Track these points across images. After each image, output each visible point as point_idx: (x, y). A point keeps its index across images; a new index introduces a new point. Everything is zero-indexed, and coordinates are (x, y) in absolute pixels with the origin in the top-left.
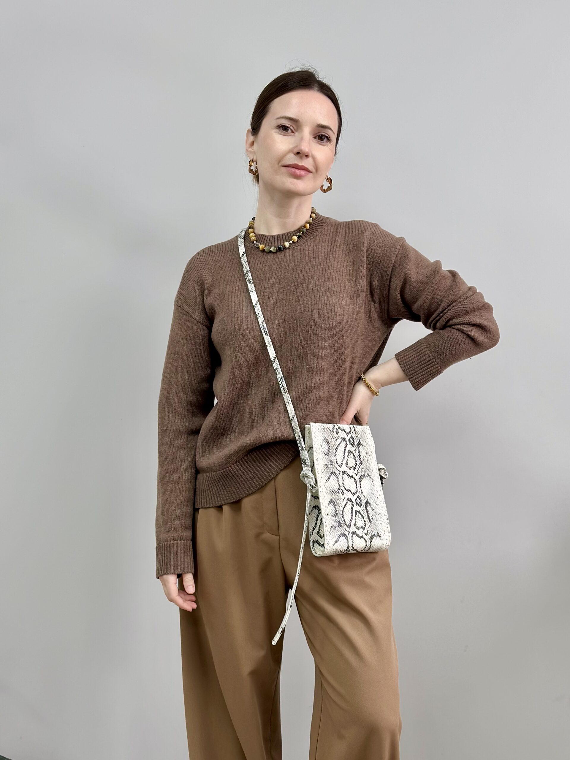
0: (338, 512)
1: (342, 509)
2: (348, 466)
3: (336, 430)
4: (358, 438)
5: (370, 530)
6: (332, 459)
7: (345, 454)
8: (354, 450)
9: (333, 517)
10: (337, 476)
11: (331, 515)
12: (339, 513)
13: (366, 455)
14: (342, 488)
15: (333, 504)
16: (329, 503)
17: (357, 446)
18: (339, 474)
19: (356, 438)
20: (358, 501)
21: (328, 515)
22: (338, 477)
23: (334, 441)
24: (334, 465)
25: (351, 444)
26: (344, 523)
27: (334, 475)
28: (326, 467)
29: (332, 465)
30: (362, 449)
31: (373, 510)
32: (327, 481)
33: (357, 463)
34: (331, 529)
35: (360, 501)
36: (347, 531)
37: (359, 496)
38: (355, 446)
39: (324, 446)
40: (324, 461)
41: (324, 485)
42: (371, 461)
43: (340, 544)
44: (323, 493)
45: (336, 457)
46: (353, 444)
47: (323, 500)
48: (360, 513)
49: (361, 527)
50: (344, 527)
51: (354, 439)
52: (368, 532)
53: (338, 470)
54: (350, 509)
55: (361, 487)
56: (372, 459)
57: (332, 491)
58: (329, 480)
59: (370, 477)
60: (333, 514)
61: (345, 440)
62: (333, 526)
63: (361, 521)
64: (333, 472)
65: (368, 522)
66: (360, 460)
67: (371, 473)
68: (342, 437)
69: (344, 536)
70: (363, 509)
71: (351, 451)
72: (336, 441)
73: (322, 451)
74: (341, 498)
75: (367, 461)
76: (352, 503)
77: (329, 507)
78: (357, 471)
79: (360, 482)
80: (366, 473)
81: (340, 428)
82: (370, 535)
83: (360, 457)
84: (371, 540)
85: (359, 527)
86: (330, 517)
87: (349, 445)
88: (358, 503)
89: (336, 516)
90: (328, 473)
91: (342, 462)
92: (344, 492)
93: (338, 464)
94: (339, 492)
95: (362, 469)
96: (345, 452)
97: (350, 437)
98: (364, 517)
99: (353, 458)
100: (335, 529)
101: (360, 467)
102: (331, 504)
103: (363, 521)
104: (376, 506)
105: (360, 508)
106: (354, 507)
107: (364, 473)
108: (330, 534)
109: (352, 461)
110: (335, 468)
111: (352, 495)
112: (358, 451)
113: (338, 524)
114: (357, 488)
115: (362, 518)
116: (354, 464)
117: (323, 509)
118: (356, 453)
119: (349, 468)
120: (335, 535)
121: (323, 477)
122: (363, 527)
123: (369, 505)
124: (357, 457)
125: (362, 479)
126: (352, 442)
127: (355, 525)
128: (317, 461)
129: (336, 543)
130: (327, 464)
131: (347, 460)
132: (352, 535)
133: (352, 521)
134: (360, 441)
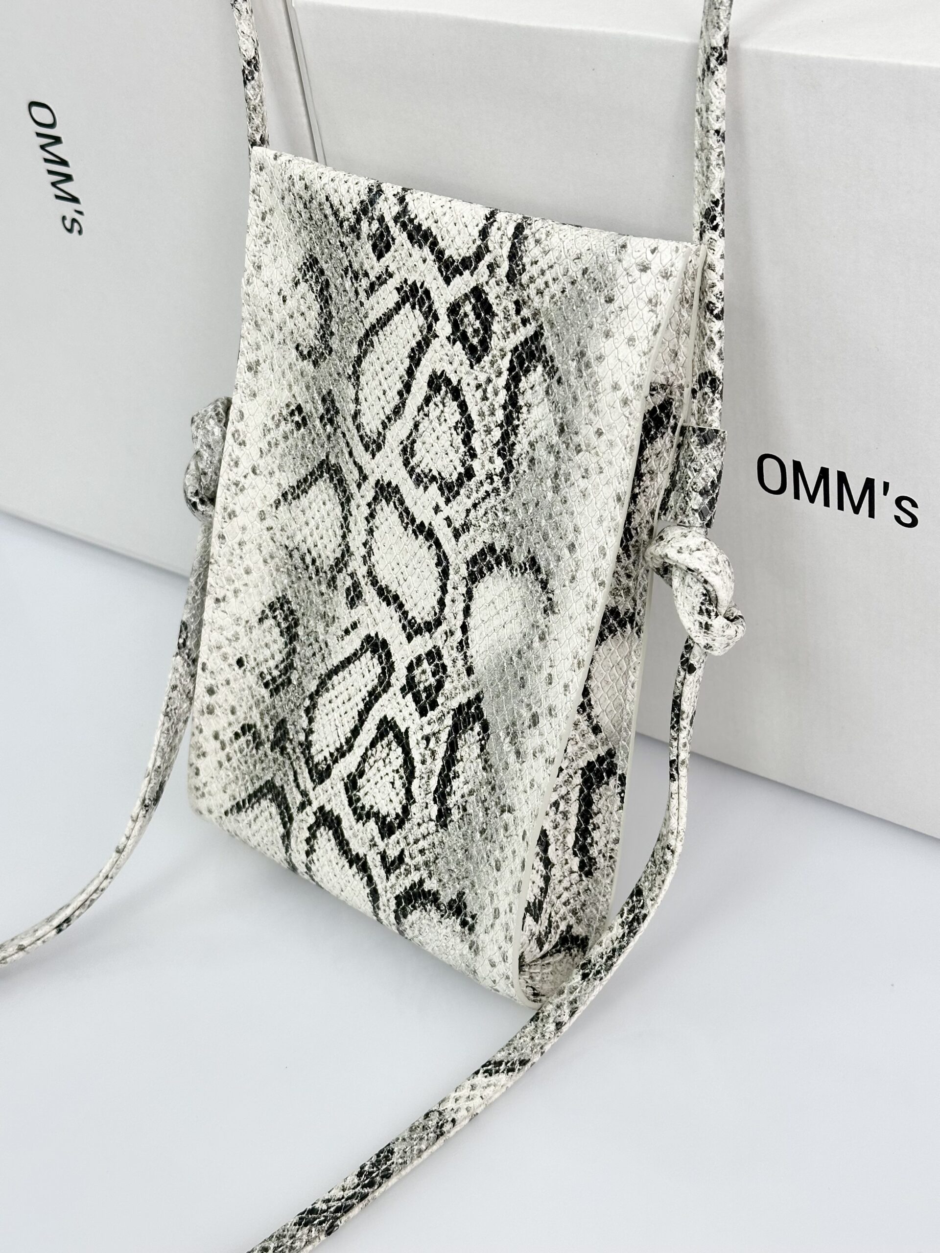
0: (294, 676)
1: (322, 670)
2: (413, 462)
3: (375, 225)
4: (526, 312)
5: (420, 859)
6: (335, 391)
7: (408, 387)
8: (473, 383)
9: (266, 685)
10: (344, 491)
11: (257, 671)
12: (300, 683)
13: (555, 439)
14: (356, 564)
15: (284, 625)
16: (267, 611)
17: (505, 364)
18: (359, 486)
19: (512, 307)
20: (425, 677)
21: (240, 662)
22: (348, 501)
23: (357, 293)
24: (345, 429)
25: (464, 338)
26: (301, 744)
27: (331, 479)
28: (298, 426)
29: (331, 421)
30: (540, 390)
31: (484, 768)
32: (290, 497)
33: (476, 464)
34: (237, 736)
35: (432, 681)
36: (298, 786)
37: (440, 657)
38: (487, 359)
39: (302, 301)
40: (290, 386)
41: (257, 510)
42: (583, 483)
43: (254, 827)
44: (238, 551)
45: (358, 385)
46: (475, 341)
47: (232, 588)
48: (402, 739)
49: (375, 810)
50: (292, 763)
51: (494, 315)
52: (407, 859)
53: (355, 463)
54: (364, 693)
55: (467, 611)
56: (594, 476)
57: (303, 559)
58: (298, 497)
59: (542, 581)
60: (270, 674)
61: (421, 303)
62: (250, 727)
63: (393, 783)
64: (333, 462)
65: (426, 812)
66: (504, 457)
67: (559, 559)
68: (406, 281)
69: (279, 806)
70: (434, 734)
71: (455, 383)
72: (366, 291)
73: (286, 330)
74: (337, 615)
75: (556, 475)
76: (383, 669)
77: (257, 632)
78: (468, 511)
79: (473, 583)
80: (520, 546)
81: (411, 221)
82: (407, 883)
83: (512, 438)
84: (404, 908)
85: (367, 808)
86: (252, 679)
87: (448, 338)
88: (422, 687)
89: (277, 690)
90: (303, 456)
91: (381, 430)
92: (359, 595)
93: (362, 432)
94: (334, 578)
95: (500, 514)
96: (410, 372)
97: (466, 296)
98: (417, 774)
99: (456, 428)
100: (257, 748)
101: (488, 494)
102: (275, 618)
103: (404, 791)
104: (512, 758)
105: (416, 715)
106: (385, 696)
107: (505, 542)
108: (222, 755)
109: (445, 440)
110: (346, 451)
111: (404, 627)
112: (503, 396)
113: (276, 730)
114: (442, 603)
115: (402, 771)
116: (451, 469)
117: (217, 626)
118: (488, 403)
119: (419, 475)
120: (247, 777)
121: (266, 473)
122: (388, 819)
123: (477, 727)
124: (488, 431)
125: (485, 570)
126: (470, 331)
127: (352, 784)
128: (249, 375)
129: (239, 807)
130: (307, 408)
131: (416, 426)
132: (317, 824)
133: (343, 755)
134: (538, 335)
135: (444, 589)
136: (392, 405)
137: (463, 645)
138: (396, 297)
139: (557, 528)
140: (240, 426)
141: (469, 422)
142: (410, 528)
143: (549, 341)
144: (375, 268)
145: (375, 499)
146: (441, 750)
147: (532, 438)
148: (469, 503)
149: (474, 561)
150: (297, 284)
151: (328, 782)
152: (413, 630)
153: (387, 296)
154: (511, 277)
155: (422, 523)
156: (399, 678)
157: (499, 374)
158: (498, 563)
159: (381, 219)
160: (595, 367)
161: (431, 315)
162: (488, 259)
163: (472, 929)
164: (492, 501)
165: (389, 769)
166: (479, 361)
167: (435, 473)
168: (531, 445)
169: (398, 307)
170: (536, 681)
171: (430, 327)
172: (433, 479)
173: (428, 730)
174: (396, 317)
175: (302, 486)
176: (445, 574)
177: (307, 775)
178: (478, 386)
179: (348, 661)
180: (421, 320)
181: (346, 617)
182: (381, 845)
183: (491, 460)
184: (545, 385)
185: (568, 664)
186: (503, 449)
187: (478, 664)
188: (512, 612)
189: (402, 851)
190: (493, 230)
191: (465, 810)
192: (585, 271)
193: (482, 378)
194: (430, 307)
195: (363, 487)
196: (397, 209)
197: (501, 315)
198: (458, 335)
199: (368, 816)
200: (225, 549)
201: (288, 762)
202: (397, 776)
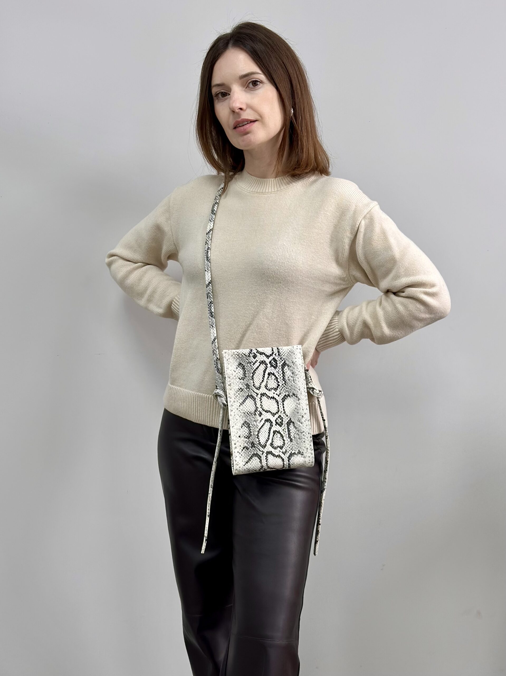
0: (252, 434)
1: (258, 430)
2: (267, 388)
4: (282, 359)
5: (290, 449)
6: (248, 383)
7: (264, 377)
9: (246, 438)
11: (243, 436)
12: (254, 434)
13: (292, 375)
14: (259, 409)
15: (247, 426)
16: (242, 425)
17: (280, 367)
19: (280, 359)
20: (279, 421)
22: (255, 399)
23: (251, 365)
24: (252, 388)
26: (258, 444)
27: (250, 397)
29: (248, 388)
31: (296, 429)
32: (242, 404)
33: (280, 384)
34: (242, 450)
35: (281, 421)
36: (260, 451)
37: (281, 416)
38: (278, 368)
39: (239, 371)
40: (238, 385)
41: (236, 408)
42: (298, 380)
43: (252, 464)
44: (234, 417)
45: (253, 380)
46: (275, 366)
47: (235, 424)
48: (279, 432)
49: (278, 446)
50: (257, 448)
51: (277, 361)
52: (287, 450)
53: (255, 393)
54: (268, 429)
55: (283, 407)
56: (299, 378)
57: (247, 413)
58: (244, 403)
59: (296, 396)
60: (247, 436)
61: (264, 363)
62: (245, 447)
63: (280, 440)
64: (250, 395)
65: (288, 441)
66: (284, 381)
67: (298, 392)
68: (260, 361)
69: (257, 456)
70: (284, 429)
71: (273, 373)
72: (253, 365)
73: (236, 376)
74: (258, 419)
75: (294, 380)
76: (270, 423)
77: (242, 429)
78: (280, 391)
79: (283, 402)
80: (291, 393)
81: (259, 352)
82: (289, 454)
83: (285, 378)
84: (290, 458)
85: (276, 447)
86: (243, 438)
87: (270, 367)
88: (279, 423)
89: (249, 438)
90: (243, 396)
91: (260, 385)
92: (261, 414)
93: (256, 387)
94: (255, 414)
95: (286, 389)
96: (264, 374)
97: (272, 360)
98: (284, 436)
99: (275, 379)
100: (248, 450)
101: (283, 387)
102: (244, 426)
103: (282, 440)
104: (301, 424)
105: (280, 427)
106: (272, 428)
107: (288, 393)
108: (240, 455)
109: (273, 382)
110: (252, 391)
111: (272, 415)
112: (281, 372)
113: (251, 445)
114: (278, 408)
115: (281, 437)
116: (275, 386)
117: (233, 431)
118: (279, 374)
119: (269, 389)
120: (247, 456)
121: (236, 401)
122: (281, 446)
123: (292, 424)
124: (280, 378)
125: (285, 399)
126: (274, 365)
127: (272, 444)
128: (229, 386)
129: (247, 463)
130: (243, 388)
131: (267, 382)
132: (267, 455)
133: (268, 441)
134: (285, 362)
135: (278, 406)
136: (262, 380)
137: (284, 413)
138: (259, 364)
139: (296, 387)
140: (230, 395)
141: (277, 378)
142: (269, 398)
143: (287, 362)
144: (254, 360)
145: (261, 397)
146: (287, 430)
147: (288, 376)
148: (280, 390)
149: (283, 399)
150: (237, 368)
151: (266, 447)
152: (274, 415)
153: (257, 364)
154: (279, 355)
155: (272, 397)
156: (274, 423)
157: (280, 369)
158: (287, 397)
159: (254, 353)
160: (296, 363)
161: (266, 364)
162: (274, 353)
163: (303, 454)
164: (284, 388)
165: (278, 438)
166: (276, 368)
167: (272, 388)
168: (288, 377)
169: (260, 365)
170: (301, 411)
171: (266, 366)
172: (272, 389)
173: (283, 429)
174: (260, 367)
175: (244, 401)
176: (278, 403)
177: (261, 447)
178: (277, 372)
179: (263, 425)
180: (265, 366)
181: (259, 419)
182: (282, 451)
183: (282, 382)
184: (288, 368)
185: (305, 406)
186: (284, 380)
187: (288, 415)
188: (292, 403)
189: (286, 449)
190: (274, 349)
191: (294, 437)
192: (290, 351)
193: (277, 371)
194: (266, 363)
195: (258, 396)
196: (256, 351)
197: (278, 361)
198: (272, 366)
199: (277, 448)
200: (232, 417)
201: (256, 449)
202: (280, 438)
